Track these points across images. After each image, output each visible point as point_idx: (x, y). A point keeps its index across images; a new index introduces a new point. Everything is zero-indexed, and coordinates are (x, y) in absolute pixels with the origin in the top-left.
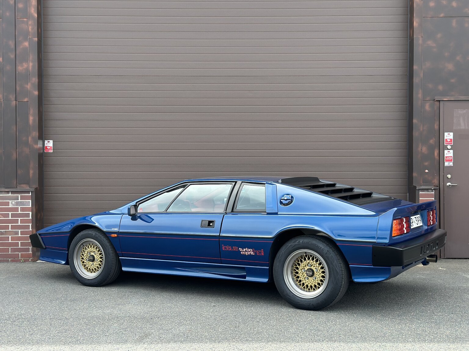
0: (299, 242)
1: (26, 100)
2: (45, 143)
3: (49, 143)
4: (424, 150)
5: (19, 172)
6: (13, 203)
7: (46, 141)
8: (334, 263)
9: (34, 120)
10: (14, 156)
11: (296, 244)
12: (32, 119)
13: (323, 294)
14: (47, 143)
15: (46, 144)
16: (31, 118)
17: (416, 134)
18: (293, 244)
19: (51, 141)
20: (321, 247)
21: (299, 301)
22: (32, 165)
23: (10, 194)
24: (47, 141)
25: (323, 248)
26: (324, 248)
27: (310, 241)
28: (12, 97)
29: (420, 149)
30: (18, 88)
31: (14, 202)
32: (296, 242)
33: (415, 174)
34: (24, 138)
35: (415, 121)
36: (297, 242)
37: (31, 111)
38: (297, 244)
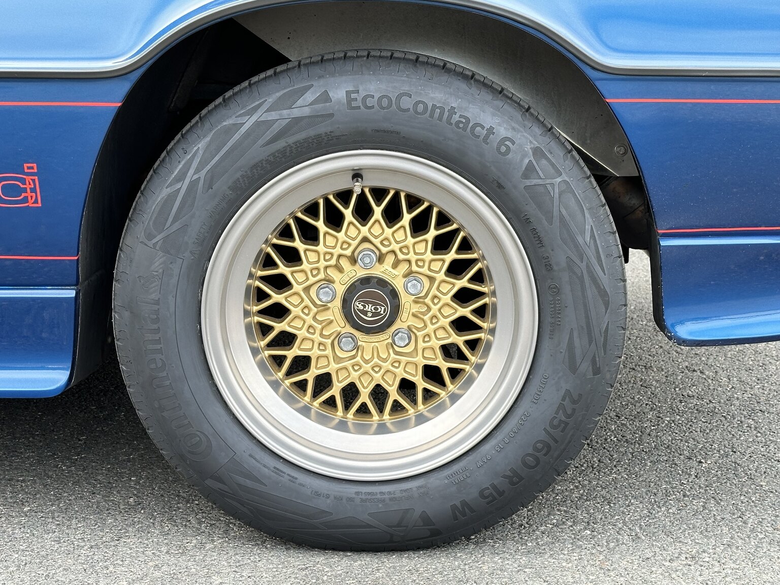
0: (325, 97)
8: (583, 233)
11: (296, 113)
13: (492, 442)
18: (273, 116)
20: (491, 131)
21: (323, 504)
25: (503, 131)
26: (509, 134)
27: (406, 88)
32: (300, 102)
36: (310, 97)
38: (306, 111)
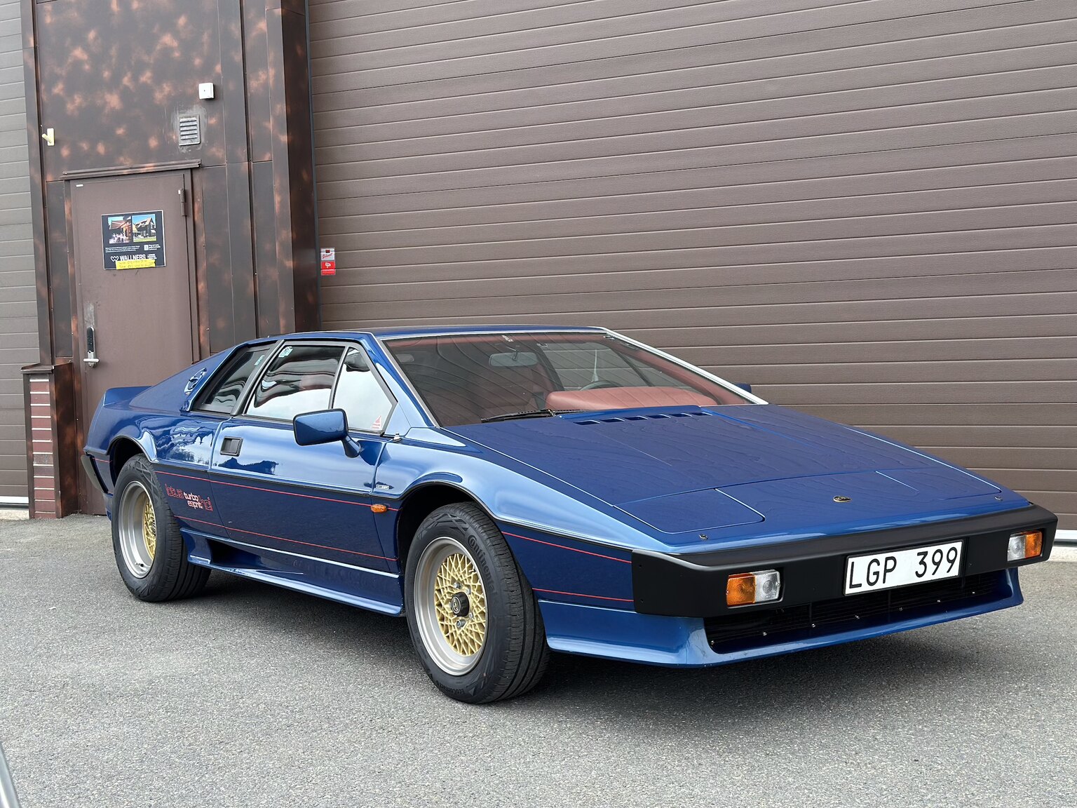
1: (267, 157)
2: (322, 254)
3: (328, 254)
5: (262, 324)
7: (322, 250)
9: (282, 203)
10: (251, 287)
12: (279, 200)
14: (325, 253)
15: (324, 256)
16: (277, 199)
19: (332, 250)
22: (282, 308)
24: (325, 250)
28: (242, 153)
30: (252, 132)
34: (268, 247)
37: (277, 184)
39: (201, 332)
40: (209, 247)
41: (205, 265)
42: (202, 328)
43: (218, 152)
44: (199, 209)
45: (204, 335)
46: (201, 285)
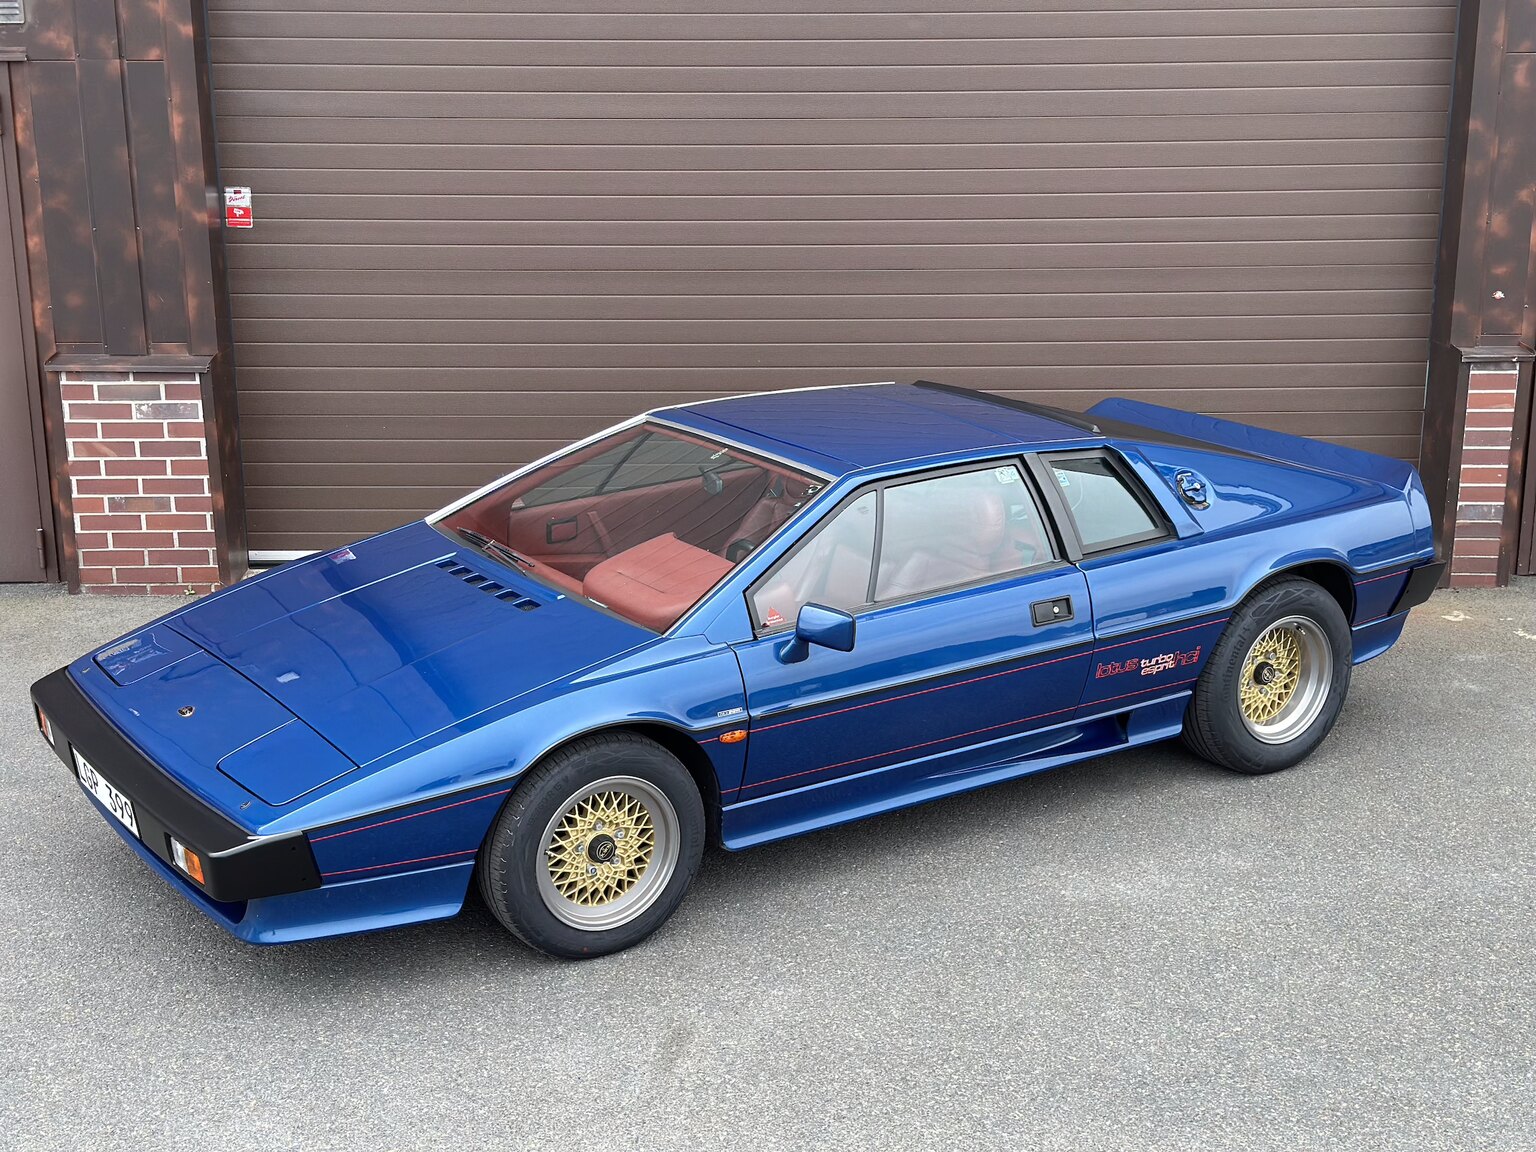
1: (154, 54)
2: (227, 195)
3: (238, 196)
4: (1498, 223)
5: (153, 302)
6: (144, 408)
7: (227, 190)
9: (186, 127)
10: (131, 249)
12: (180, 122)
14: (233, 195)
15: (231, 199)
16: (177, 120)
17: (1473, 169)
19: (246, 192)
22: (191, 280)
23: (131, 381)
24: (232, 190)
28: (107, 44)
29: (1482, 222)
30: (124, 14)
31: (146, 405)
33: (1458, 307)
34: (159, 189)
35: (1475, 125)
37: (176, 97)
39: (38, 311)
40: (48, 184)
41: (40, 209)
42: (38, 307)
43: (60, 39)
44: (26, 124)
45: (42, 315)
46: (34, 242)
